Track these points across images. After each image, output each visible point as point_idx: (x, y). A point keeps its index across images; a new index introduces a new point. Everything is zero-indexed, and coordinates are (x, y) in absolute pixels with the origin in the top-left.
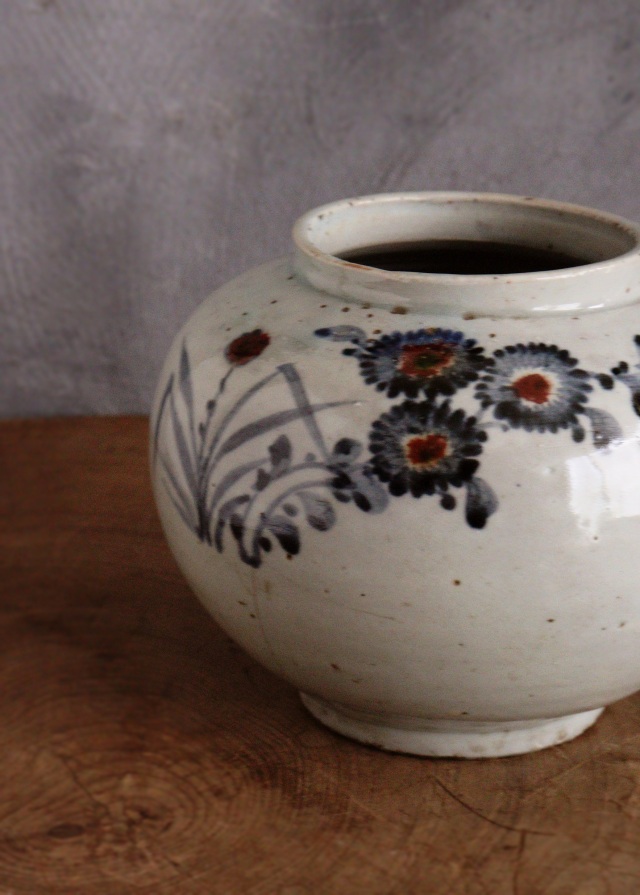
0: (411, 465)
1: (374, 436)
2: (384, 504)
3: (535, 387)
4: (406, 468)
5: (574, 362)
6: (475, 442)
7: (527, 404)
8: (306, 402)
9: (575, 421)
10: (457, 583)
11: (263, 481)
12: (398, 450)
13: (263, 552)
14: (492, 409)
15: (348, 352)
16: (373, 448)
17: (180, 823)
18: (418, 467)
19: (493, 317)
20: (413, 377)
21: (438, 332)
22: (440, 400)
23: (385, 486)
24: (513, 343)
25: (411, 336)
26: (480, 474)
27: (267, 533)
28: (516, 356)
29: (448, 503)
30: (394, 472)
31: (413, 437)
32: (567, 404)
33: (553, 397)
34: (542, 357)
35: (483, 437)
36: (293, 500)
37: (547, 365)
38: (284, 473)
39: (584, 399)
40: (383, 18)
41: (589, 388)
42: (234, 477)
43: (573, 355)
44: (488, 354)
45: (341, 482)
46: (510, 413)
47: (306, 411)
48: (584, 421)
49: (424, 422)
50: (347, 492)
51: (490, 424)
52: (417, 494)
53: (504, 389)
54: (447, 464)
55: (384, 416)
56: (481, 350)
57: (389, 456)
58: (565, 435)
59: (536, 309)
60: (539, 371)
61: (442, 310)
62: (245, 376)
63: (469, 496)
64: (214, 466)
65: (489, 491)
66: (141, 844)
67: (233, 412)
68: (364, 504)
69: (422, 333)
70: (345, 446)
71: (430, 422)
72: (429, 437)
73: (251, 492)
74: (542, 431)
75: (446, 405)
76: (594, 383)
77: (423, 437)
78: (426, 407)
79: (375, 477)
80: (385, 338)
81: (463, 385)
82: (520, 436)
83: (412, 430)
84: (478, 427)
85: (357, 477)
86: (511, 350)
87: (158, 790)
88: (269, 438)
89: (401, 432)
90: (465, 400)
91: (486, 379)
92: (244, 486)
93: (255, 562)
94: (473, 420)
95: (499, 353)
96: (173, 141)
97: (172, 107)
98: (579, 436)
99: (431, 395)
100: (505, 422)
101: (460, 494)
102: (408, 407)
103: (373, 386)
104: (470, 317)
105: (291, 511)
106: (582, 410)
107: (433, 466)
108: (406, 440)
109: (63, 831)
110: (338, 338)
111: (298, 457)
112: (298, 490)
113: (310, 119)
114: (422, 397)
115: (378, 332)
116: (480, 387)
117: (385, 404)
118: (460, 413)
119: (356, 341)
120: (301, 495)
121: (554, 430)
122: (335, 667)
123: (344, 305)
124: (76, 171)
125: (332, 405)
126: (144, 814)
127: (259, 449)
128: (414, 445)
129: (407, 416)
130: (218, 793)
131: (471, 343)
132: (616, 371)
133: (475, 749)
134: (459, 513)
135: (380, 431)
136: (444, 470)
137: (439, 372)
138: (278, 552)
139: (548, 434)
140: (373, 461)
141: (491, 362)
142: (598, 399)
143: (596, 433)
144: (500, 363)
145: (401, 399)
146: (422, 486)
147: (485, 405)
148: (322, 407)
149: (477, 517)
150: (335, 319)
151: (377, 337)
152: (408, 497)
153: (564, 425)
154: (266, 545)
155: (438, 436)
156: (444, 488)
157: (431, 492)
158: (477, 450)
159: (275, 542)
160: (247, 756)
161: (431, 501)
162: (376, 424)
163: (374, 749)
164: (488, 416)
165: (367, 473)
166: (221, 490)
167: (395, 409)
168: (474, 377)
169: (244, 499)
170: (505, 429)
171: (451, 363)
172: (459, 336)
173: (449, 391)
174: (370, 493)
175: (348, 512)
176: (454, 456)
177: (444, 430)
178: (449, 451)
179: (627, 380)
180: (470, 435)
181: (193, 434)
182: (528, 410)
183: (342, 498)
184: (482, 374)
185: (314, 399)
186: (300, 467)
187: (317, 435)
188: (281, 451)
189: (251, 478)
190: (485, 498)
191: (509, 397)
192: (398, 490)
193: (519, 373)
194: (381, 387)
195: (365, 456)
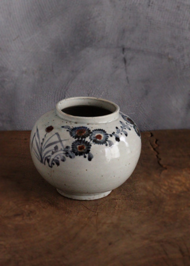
0: (79, 150)
1: (72, 146)
2: (74, 157)
3: (99, 137)
4: (78, 151)
5: (106, 132)
6: (89, 146)
7: (98, 140)
8: (61, 140)
9: (106, 142)
10: (87, 170)
11: (53, 153)
12: (77, 148)
13: (53, 165)
14: (92, 141)
15: (67, 131)
16: (72, 148)
17: (38, 213)
18: (80, 151)
19: (92, 124)
20: (79, 135)
21: (83, 127)
22: (83, 139)
23: (74, 154)
24: (95, 129)
25: (78, 128)
26: (90, 152)
27: (54, 162)
28: (96, 131)
29: (85, 157)
30: (76, 152)
31: (79, 146)
32: (104, 140)
33: (102, 138)
34: (100, 131)
35: (91, 146)
36: (58, 156)
37: (101, 133)
38: (57, 152)
39: (107, 139)
40: (67, 52)
41: (108, 137)
42: (47, 152)
43: (106, 131)
44: (91, 131)
45: (67, 153)
46: (95, 142)
47: (61, 141)
48: (107, 142)
49: (81, 143)
50: (68, 155)
51: (92, 143)
52: (80, 155)
53: (94, 137)
54: (85, 150)
55: (74, 142)
56: (90, 130)
57: (75, 149)
58: (104, 145)
59: (99, 123)
60: (100, 134)
61: (83, 123)
62: (49, 135)
63: (89, 155)
64: (44, 150)
65: (92, 155)
66: (31, 217)
67: (48, 141)
68: (71, 157)
69: (80, 127)
70: (67, 147)
71: (82, 143)
72: (82, 146)
73: (51, 155)
74: (100, 144)
75: (84, 140)
76: (109, 136)
77: (81, 146)
78: (81, 141)
79: (73, 153)
80: (74, 128)
81: (87, 137)
82: (97, 145)
83: (79, 145)
84: (90, 144)
85: (70, 153)
86: (95, 130)
87: (33, 208)
88: (54, 146)
89: (77, 145)
90: (88, 139)
91: (91, 135)
92: (50, 154)
93: (51, 167)
94: (89, 143)
95: (93, 131)
96: (24, 75)
97: (24, 69)
98: (107, 145)
99: (82, 138)
100: (94, 143)
101: (87, 155)
102: (78, 140)
103: (72, 137)
104: (88, 124)
105: (58, 158)
106: (107, 141)
107: (83, 151)
108: (78, 146)
109: (17, 215)
110: (66, 128)
111: (59, 149)
112: (59, 155)
113: (53, 71)
114: (80, 139)
115: (72, 127)
116: (90, 137)
117: (74, 140)
118: (87, 142)
119: (69, 129)
120: (60, 155)
121: (102, 144)
122: (65, 185)
123: (66, 122)
124: (4, 81)
125: (65, 140)
126: (31, 212)
127: (52, 147)
128: (79, 147)
129: (78, 142)
130: (44, 208)
131: (89, 129)
132: (113, 134)
133: (89, 199)
134: (87, 159)
135: (74, 145)
136: (84, 151)
137: (83, 134)
138: (56, 165)
139: (101, 145)
140: (72, 150)
141: (92, 132)
142: (110, 139)
143: (109, 144)
144: (93, 133)
145: (77, 139)
146: (80, 154)
147: (91, 140)
148: (63, 140)
149: (90, 159)
150: (65, 124)
151: (72, 128)
152: (78, 156)
153: (104, 143)
154: (53, 164)
155: (83, 146)
156: (84, 154)
157: (82, 155)
158: (90, 148)
159: (55, 163)
160: (48, 201)
161: (82, 157)
162: (73, 144)
163: (71, 199)
164: (92, 142)
165: (71, 152)
166: (45, 155)
167: (76, 141)
168: (89, 135)
169: (50, 156)
170: (94, 144)
171: (85, 133)
172: (86, 128)
173: (85, 138)
174: (72, 155)
175: (68, 159)
176: (86, 149)
177: (84, 144)
178: (85, 148)
179: (114, 135)
180: (89, 145)
181: (40, 145)
182: (98, 141)
183: (67, 156)
184: (90, 135)
185: (62, 139)
186: (60, 151)
187: (62, 145)
188: (56, 148)
189: (51, 152)
190: (91, 156)
191: (95, 139)
192: (76, 155)
193: (97, 134)
194: (73, 137)
195: (71, 149)
